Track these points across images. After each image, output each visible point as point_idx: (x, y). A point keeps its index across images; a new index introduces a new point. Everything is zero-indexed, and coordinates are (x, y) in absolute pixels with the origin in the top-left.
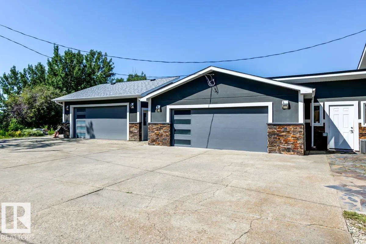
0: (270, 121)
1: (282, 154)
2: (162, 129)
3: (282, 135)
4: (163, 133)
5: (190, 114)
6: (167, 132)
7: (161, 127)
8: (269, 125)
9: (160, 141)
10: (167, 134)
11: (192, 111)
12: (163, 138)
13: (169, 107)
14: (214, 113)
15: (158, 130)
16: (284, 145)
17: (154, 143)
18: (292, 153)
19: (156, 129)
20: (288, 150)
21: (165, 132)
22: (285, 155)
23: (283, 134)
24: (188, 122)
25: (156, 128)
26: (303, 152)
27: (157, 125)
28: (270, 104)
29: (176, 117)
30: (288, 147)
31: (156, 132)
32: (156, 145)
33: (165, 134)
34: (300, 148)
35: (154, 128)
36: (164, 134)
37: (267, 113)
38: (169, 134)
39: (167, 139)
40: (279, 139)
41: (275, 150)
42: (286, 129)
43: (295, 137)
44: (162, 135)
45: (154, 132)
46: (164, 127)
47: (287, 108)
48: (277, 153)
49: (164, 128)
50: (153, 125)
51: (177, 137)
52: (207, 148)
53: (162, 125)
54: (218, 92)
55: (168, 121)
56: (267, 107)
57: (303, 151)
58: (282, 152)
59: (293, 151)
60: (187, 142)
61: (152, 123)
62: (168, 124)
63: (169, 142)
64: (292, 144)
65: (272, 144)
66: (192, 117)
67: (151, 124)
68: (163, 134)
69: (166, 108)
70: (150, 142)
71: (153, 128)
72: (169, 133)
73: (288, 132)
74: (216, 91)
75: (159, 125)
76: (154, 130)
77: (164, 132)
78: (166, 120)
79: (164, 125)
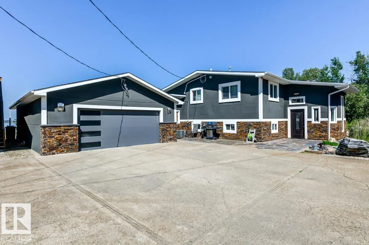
0: (161, 121)
2: (67, 132)
3: (168, 130)
4: (68, 137)
5: (100, 115)
6: (75, 135)
7: (64, 130)
8: (160, 124)
9: (65, 148)
10: (75, 137)
11: (101, 112)
12: (69, 143)
13: (76, 107)
14: (123, 115)
15: (61, 134)
16: (169, 137)
17: (54, 151)
18: (173, 141)
19: (56, 133)
20: (171, 139)
21: (72, 136)
22: (170, 143)
23: (168, 129)
24: (98, 123)
25: (57, 132)
27: (58, 128)
28: (161, 110)
29: (83, 118)
30: (171, 137)
31: (57, 138)
32: (58, 153)
33: (72, 138)
35: (54, 132)
36: (70, 138)
37: (160, 115)
38: (78, 138)
39: (75, 144)
40: (166, 133)
41: (165, 140)
42: (170, 126)
43: (174, 131)
44: (66, 140)
45: (54, 137)
47: (170, 113)
48: (165, 142)
49: (69, 131)
50: (52, 128)
52: (117, 147)
53: (67, 128)
55: (75, 122)
56: (159, 112)
58: (168, 141)
59: (173, 140)
60: (97, 145)
61: (49, 125)
62: (77, 126)
63: (78, 147)
64: (172, 135)
65: (163, 137)
66: (101, 118)
67: (48, 127)
68: (68, 138)
69: (72, 108)
70: (46, 151)
71: (52, 131)
72: (78, 137)
73: (171, 128)
74: (127, 96)
75: (62, 127)
76: (54, 134)
77: (70, 135)
78: (72, 122)
79: (69, 128)
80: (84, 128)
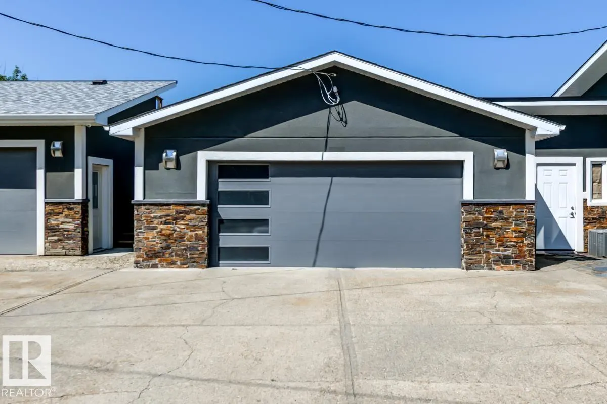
0: (468, 194)
1: (494, 269)
2: (183, 218)
3: (494, 228)
4: (185, 230)
5: (267, 178)
6: (200, 228)
7: (177, 212)
8: (465, 204)
9: (177, 255)
10: (200, 232)
11: (271, 170)
12: (187, 246)
13: (203, 157)
14: (332, 176)
15: (169, 223)
16: (498, 250)
17: (156, 261)
18: (514, 266)
19: (160, 220)
20: (505, 261)
21: (194, 228)
22: (501, 272)
23: (494, 224)
24: (261, 198)
25: (161, 217)
26: (534, 264)
27: (165, 207)
28: (467, 157)
29: (225, 185)
30: (506, 253)
31: (162, 230)
32: (163, 267)
33: (193, 233)
34: (529, 254)
35: (155, 218)
36: (190, 233)
37: (461, 175)
38: (206, 233)
39: (199, 248)
40: (487, 236)
41: (479, 262)
42: (501, 213)
43: (520, 231)
44: (181, 237)
45: (154, 228)
46: (188, 213)
47: (502, 166)
48: (482, 268)
49: (188, 217)
50: (152, 207)
51: (227, 240)
52: (314, 266)
53: (182, 208)
54: (346, 122)
55: (201, 195)
56: (461, 163)
57: (534, 260)
58: (493, 266)
59: (516, 262)
60: (259, 254)
61: (148, 200)
62: (203, 205)
63: (205, 256)
64: (514, 246)
65: (473, 249)
66: (271, 185)
67: (145, 205)
68: (185, 233)
69: (195, 161)
70: (141, 259)
71: (152, 215)
72: (206, 230)
73: (506, 220)
74: (342, 119)
75: (172, 207)
76: (156, 221)
77: (188, 227)
78: (194, 194)
79: (188, 208)
80: (227, 211)
